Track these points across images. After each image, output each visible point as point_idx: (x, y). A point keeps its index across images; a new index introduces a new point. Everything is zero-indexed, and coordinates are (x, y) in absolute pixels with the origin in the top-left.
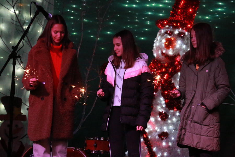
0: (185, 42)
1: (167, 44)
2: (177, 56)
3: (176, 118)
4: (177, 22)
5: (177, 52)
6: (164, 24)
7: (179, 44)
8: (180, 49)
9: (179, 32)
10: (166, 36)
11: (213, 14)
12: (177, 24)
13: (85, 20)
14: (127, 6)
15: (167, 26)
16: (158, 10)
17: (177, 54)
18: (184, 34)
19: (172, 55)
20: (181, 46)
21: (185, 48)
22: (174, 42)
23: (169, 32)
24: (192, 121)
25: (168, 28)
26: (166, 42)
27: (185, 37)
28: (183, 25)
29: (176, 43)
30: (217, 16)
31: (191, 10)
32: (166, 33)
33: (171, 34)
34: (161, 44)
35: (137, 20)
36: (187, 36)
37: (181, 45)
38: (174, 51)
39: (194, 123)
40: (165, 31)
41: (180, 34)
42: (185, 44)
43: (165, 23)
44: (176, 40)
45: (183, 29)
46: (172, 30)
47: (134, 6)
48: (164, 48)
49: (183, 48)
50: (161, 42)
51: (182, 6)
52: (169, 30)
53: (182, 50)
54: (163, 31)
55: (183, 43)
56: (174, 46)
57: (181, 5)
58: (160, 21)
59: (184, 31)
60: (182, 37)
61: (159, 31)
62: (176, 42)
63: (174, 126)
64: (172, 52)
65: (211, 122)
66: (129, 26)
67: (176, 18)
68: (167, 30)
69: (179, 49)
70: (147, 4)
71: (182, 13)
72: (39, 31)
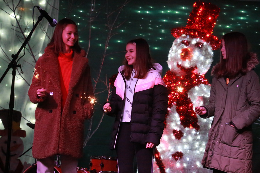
0: (203, 53)
1: (183, 54)
2: (194, 68)
3: (191, 136)
4: (194, 31)
5: (194, 64)
6: (180, 32)
7: (196, 55)
8: (198, 60)
9: (197, 42)
10: (182, 46)
11: (234, 22)
12: (194, 33)
13: (93, 27)
14: (139, 12)
15: (184, 35)
16: (174, 17)
17: (194, 66)
18: (202, 44)
19: (188, 67)
20: (198, 58)
21: (203, 60)
22: (191, 52)
23: (185, 42)
24: (221, 142)
25: (185, 37)
26: (182, 53)
27: (203, 47)
28: (201, 35)
29: (193, 54)
30: (239, 25)
31: (210, 18)
32: (183, 42)
33: (188, 43)
34: (177, 55)
35: (150, 28)
36: (206, 47)
37: (199, 56)
38: (190, 62)
39: (223, 144)
40: (181, 41)
41: (197, 44)
42: (203, 55)
43: (182, 31)
44: (193, 50)
45: (201, 38)
46: (189, 40)
47: (148, 12)
48: (179, 60)
49: (200, 60)
50: (176, 53)
51: (201, 14)
52: (186, 39)
53: (199, 62)
54: (179, 41)
55: (201, 54)
56: (190, 57)
57: (199, 13)
58: (176, 30)
59: (202, 41)
60: (200, 48)
61: (175, 40)
62: (193, 52)
63: (189, 145)
64: (189, 64)
65: (241, 143)
66: (141, 35)
67: (194, 26)
68: (184, 39)
69: (196, 61)
70: (162, 10)
71: (200, 21)
72: (41, 38)
